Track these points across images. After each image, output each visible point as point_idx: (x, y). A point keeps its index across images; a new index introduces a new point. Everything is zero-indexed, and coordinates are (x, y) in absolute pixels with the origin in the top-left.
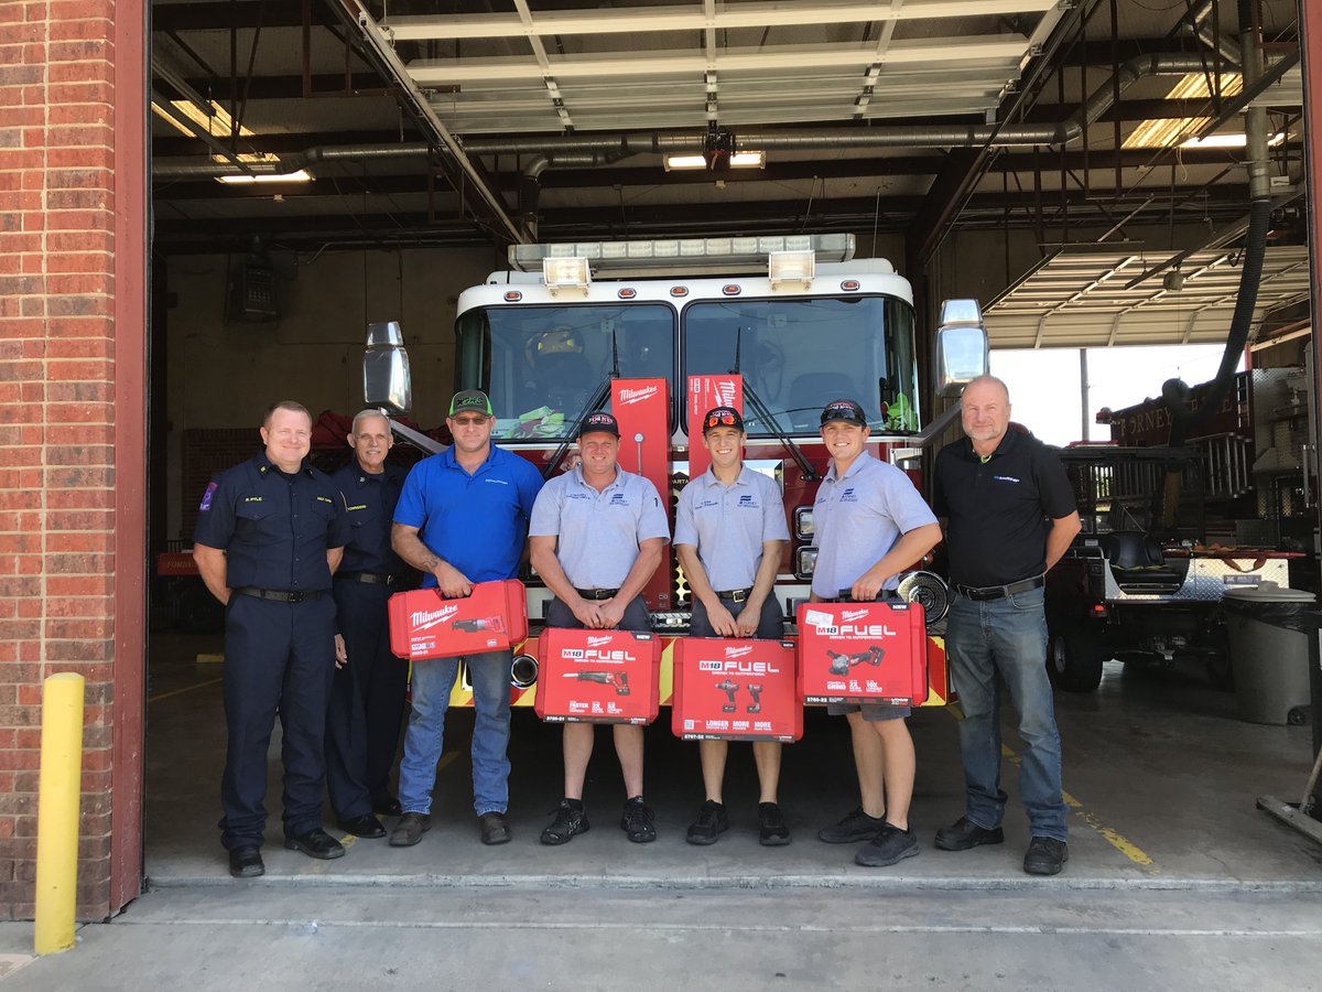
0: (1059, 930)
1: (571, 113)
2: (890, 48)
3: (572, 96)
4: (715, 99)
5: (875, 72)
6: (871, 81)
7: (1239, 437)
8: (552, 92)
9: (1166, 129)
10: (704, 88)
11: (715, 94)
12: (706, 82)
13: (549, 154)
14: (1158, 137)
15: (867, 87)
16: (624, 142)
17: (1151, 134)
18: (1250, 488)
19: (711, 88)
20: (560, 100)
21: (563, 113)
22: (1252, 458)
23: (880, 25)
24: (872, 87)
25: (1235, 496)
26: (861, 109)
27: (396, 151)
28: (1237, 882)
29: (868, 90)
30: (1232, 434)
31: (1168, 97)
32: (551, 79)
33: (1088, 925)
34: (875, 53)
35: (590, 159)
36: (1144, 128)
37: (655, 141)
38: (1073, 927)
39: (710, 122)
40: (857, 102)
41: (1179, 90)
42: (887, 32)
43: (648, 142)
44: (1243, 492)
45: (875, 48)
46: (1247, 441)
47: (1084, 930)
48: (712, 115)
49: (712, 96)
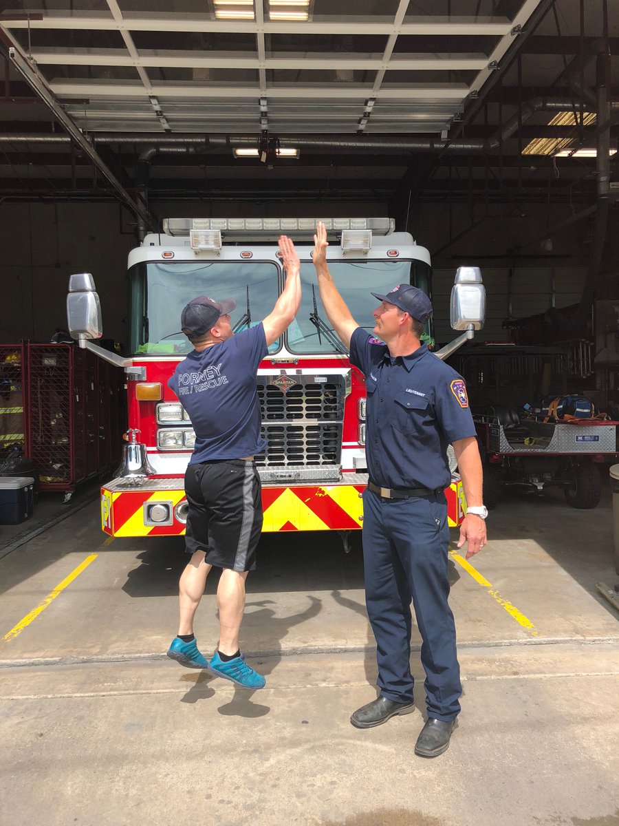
0: (478, 678)
1: (168, 120)
2: (381, 87)
3: (169, 109)
4: (266, 116)
5: (371, 103)
6: (368, 109)
7: (587, 342)
8: (154, 106)
9: (547, 144)
10: (259, 108)
11: (266, 113)
12: (260, 104)
13: (157, 145)
14: (542, 149)
15: (366, 113)
16: (207, 140)
17: (539, 147)
18: (593, 372)
19: (263, 109)
20: (160, 112)
21: (163, 121)
22: (594, 354)
23: (375, 72)
24: (369, 113)
25: (584, 377)
26: (362, 127)
27: (49, 139)
28: (583, 638)
29: (367, 115)
30: (583, 340)
31: (549, 124)
32: (153, 97)
33: (496, 673)
34: (371, 91)
35: (184, 150)
36: (534, 143)
37: (228, 140)
38: (486, 675)
39: (263, 131)
40: (359, 122)
41: (556, 120)
42: (380, 77)
43: (223, 141)
44: (588, 375)
45: (371, 87)
46: (592, 344)
47: (493, 677)
48: (264, 126)
49: (264, 114)
